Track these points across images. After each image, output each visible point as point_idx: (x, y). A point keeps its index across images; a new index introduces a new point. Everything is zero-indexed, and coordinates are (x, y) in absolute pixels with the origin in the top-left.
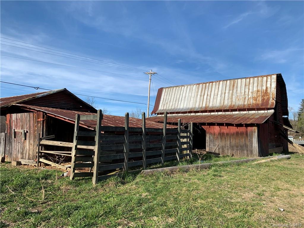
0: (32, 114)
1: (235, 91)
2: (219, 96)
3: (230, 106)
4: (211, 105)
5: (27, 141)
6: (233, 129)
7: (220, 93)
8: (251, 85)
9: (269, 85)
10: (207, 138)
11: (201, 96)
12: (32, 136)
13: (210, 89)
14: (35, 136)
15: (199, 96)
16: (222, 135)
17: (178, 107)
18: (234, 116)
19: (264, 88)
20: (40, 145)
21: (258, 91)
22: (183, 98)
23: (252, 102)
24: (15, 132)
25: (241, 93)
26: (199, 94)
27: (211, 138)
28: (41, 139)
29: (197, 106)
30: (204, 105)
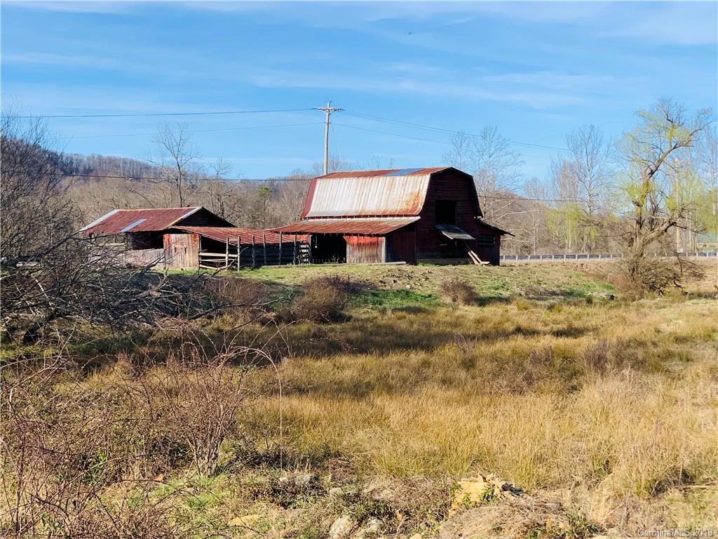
0: (190, 235)
1: (392, 192)
2: (376, 197)
3: (384, 212)
4: (367, 209)
5: (187, 254)
6: (368, 239)
7: (378, 193)
8: (407, 185)
9: (421, 188)
10: (348, 249)
11: (359, 194)
12: (191, 250)
13: (369, 187)
14: (193, 251)
15: (357, 196)
16: (359, 245)
17: (333, 210)
18: (381, 224)
19: (417, 190)
20: (199, 256)
21: (412, 194)
22: (340, 197)
23: (404, 206)
24: (175, 248)
25: (397, 194)
26: (358, 191)
27: (351, 249)
28: (199, 252)
29: (353, 209)
30: (361, 209)
